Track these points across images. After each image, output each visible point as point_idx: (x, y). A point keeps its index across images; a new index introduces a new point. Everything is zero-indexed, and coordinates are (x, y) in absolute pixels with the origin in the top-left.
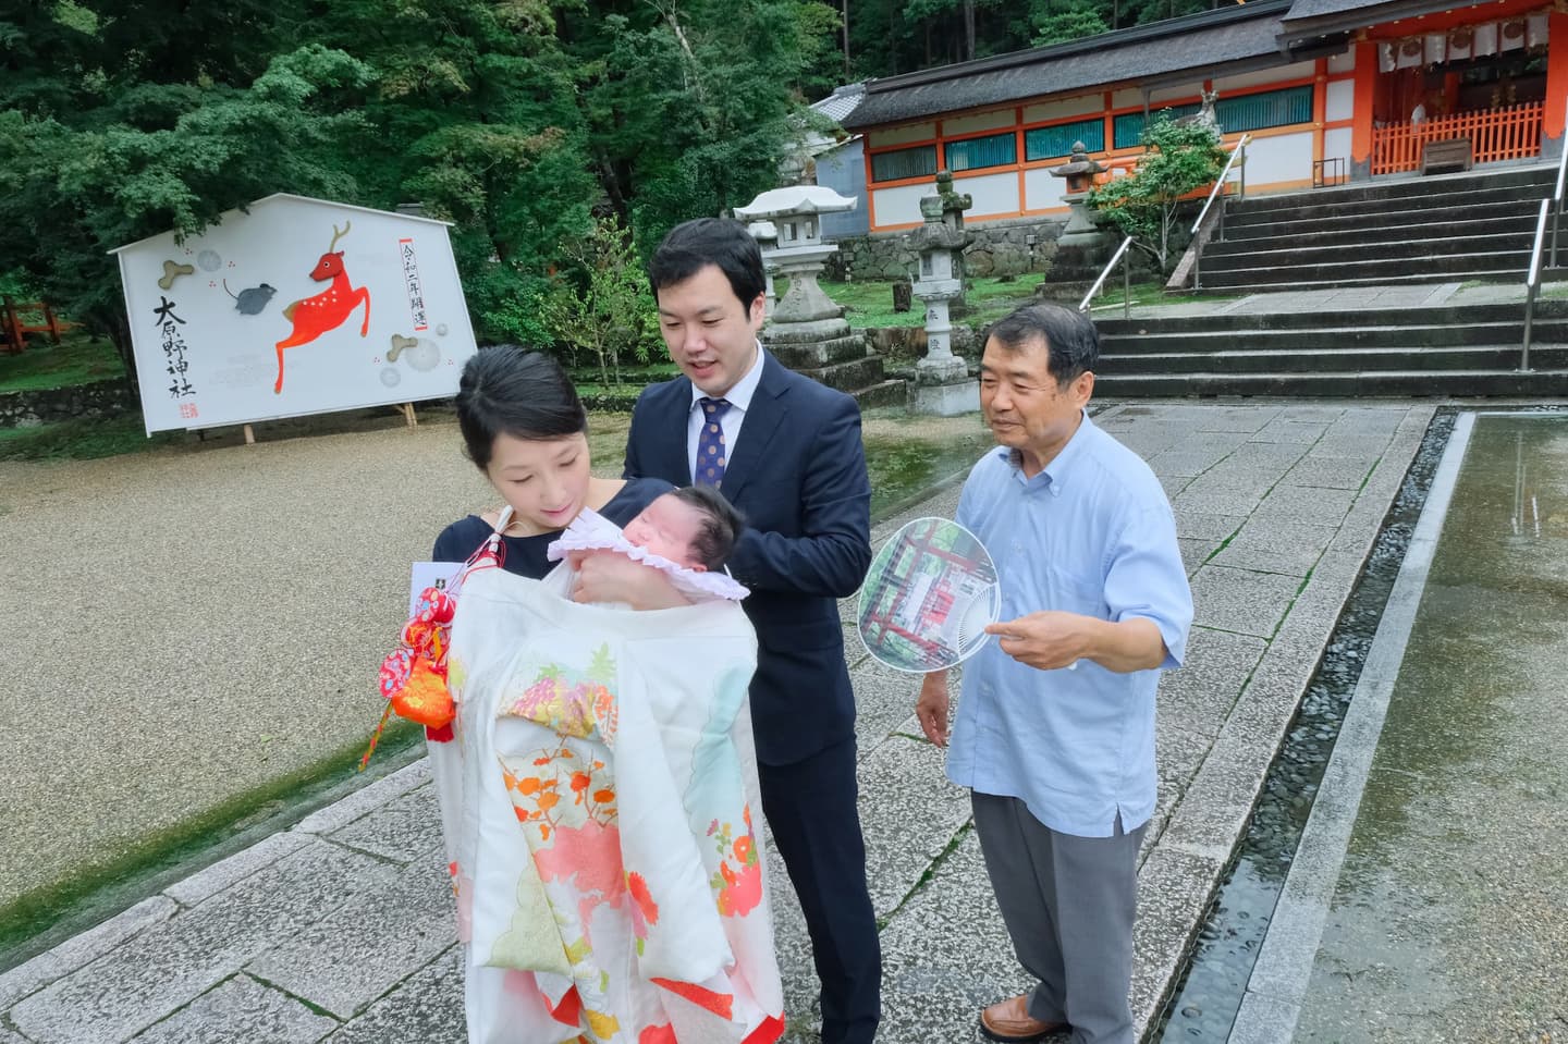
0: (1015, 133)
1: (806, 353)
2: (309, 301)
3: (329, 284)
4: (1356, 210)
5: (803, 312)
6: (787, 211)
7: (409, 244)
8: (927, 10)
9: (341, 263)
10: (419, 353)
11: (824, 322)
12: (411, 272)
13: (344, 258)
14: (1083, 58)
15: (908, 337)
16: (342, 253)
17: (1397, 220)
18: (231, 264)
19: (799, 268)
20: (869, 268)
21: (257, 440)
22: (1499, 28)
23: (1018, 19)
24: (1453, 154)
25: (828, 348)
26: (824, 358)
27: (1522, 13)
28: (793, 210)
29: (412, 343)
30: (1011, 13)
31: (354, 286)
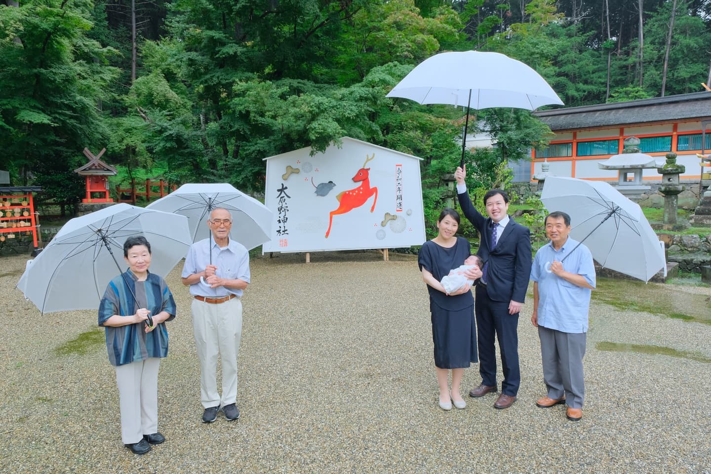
0: (619, 140)
2: (349, 192)
3: (360, 183)
7: (400, 167)
9: (368, 174)
10: (397, 223)
12: (399, 181)
13: (369, 171)
16: (369, 169)
18: (317, 170)
21: (311, 261)
29: (394, 218)
31: (371, 186)
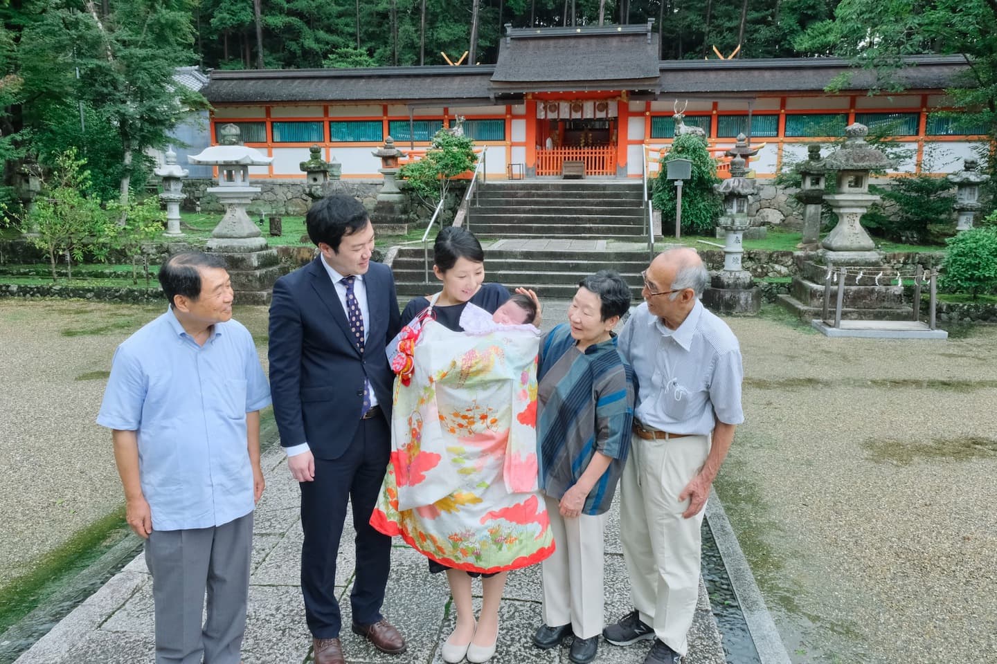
0: (323, 122)
1: (243, 260)
4: (546, 195)
5: (238, 232)
6: (231, 162)
8: (228, 22)
11: (252, 239)
14: (367, 80)
15: (295, 253)
17: (568, 203)
19: (236, 201)
20: (212, 204)
22: (595, 104)
23: (292, 40)
24: (577, 169)
25: (259, 256)
26: (256, 264)
27: (606, 99)
28: (237, 162)
30: (287, 36)
